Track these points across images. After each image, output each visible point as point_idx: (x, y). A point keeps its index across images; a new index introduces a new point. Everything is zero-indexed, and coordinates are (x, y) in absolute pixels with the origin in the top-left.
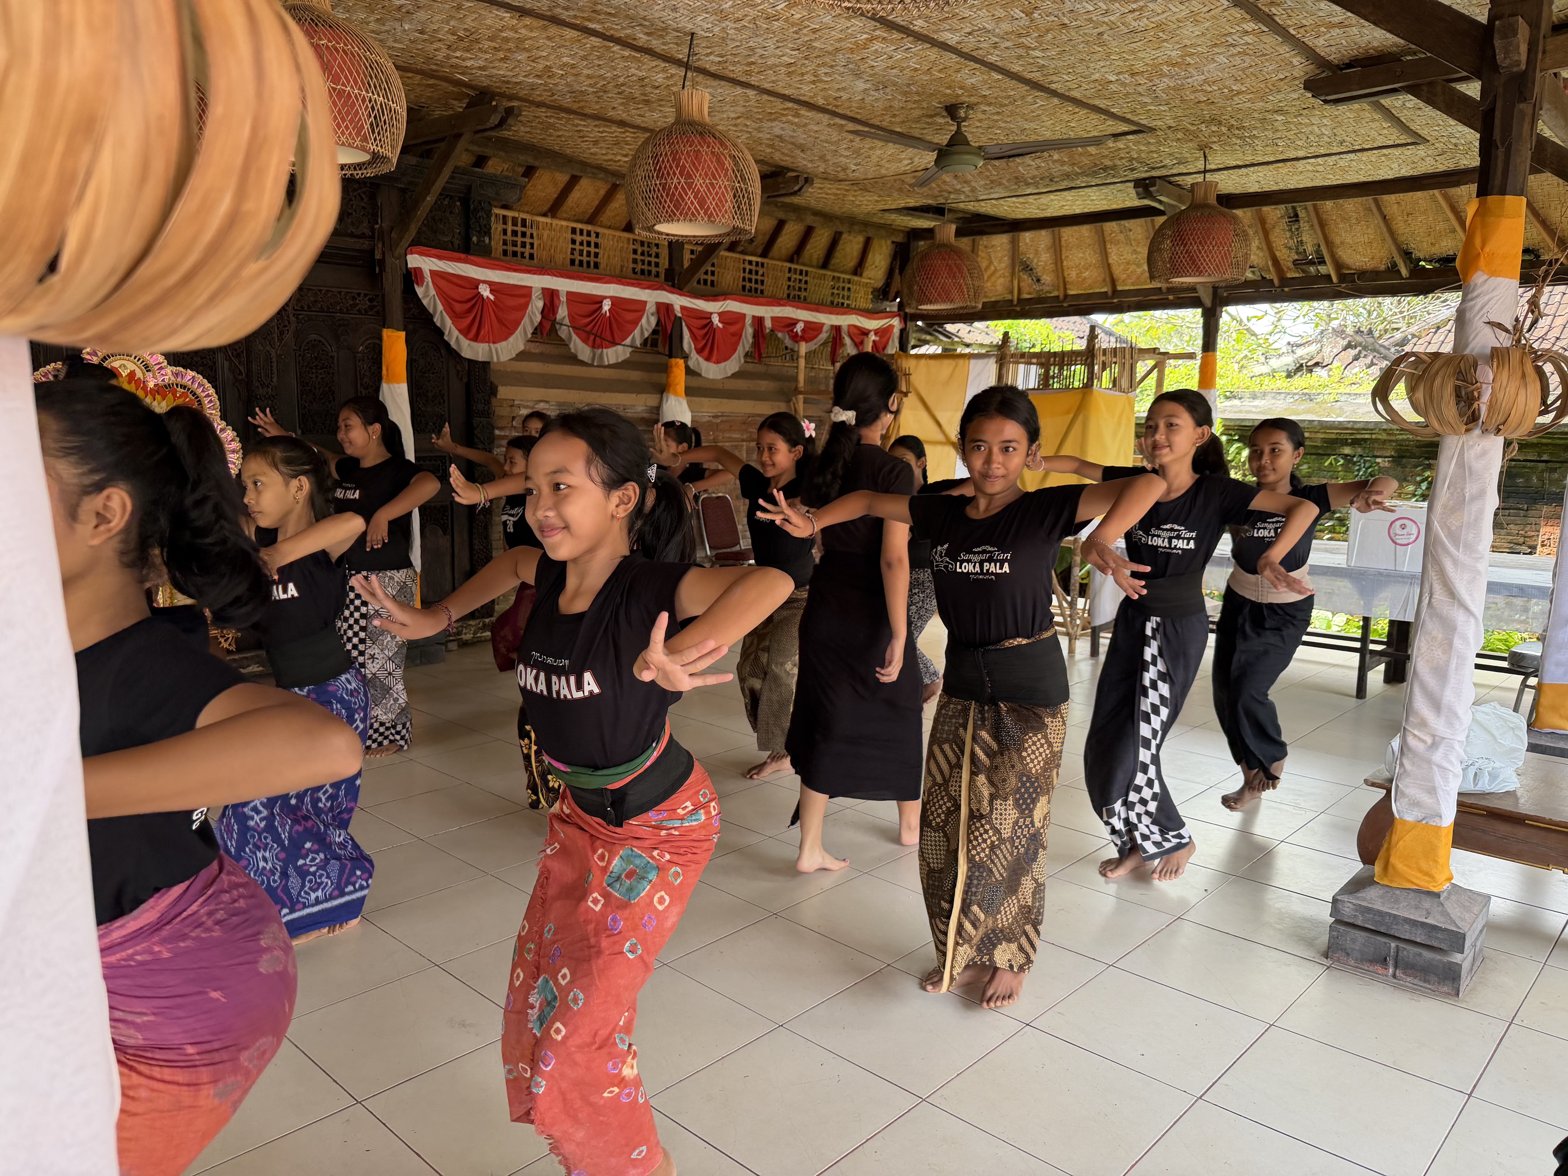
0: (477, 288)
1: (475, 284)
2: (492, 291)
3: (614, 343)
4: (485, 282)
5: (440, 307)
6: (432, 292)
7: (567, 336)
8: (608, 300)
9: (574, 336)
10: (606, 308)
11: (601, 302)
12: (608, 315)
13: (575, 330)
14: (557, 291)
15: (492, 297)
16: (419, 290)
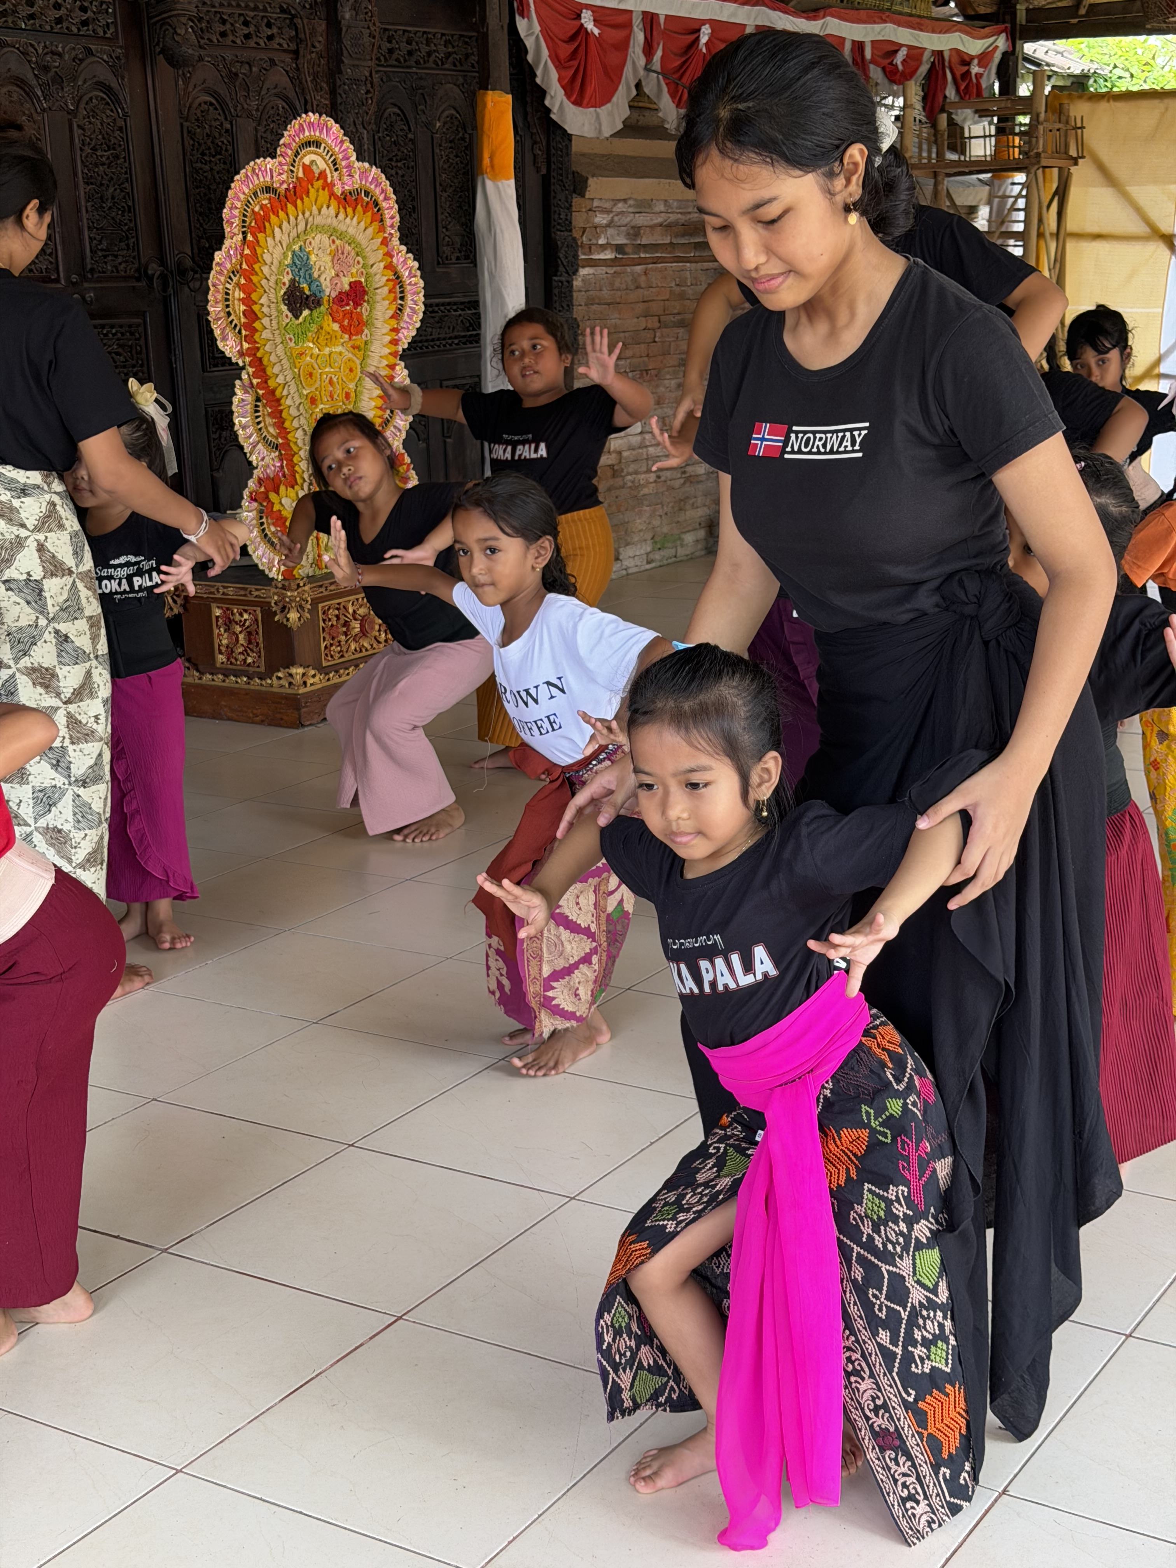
0: (579, 17)
1: (576, 10)
2: (596, 22)
4: (588, 7)
5: (545, 51)
6: (537, 28)
7: (655, 89)
8: (707, 26)
9: (665, 89)
10: (704, 39)
11: (699, 30)
12: (704, 50)
13: (665, 78)
14: (657, 15)
15: (596, 32)
16: (521, 24)
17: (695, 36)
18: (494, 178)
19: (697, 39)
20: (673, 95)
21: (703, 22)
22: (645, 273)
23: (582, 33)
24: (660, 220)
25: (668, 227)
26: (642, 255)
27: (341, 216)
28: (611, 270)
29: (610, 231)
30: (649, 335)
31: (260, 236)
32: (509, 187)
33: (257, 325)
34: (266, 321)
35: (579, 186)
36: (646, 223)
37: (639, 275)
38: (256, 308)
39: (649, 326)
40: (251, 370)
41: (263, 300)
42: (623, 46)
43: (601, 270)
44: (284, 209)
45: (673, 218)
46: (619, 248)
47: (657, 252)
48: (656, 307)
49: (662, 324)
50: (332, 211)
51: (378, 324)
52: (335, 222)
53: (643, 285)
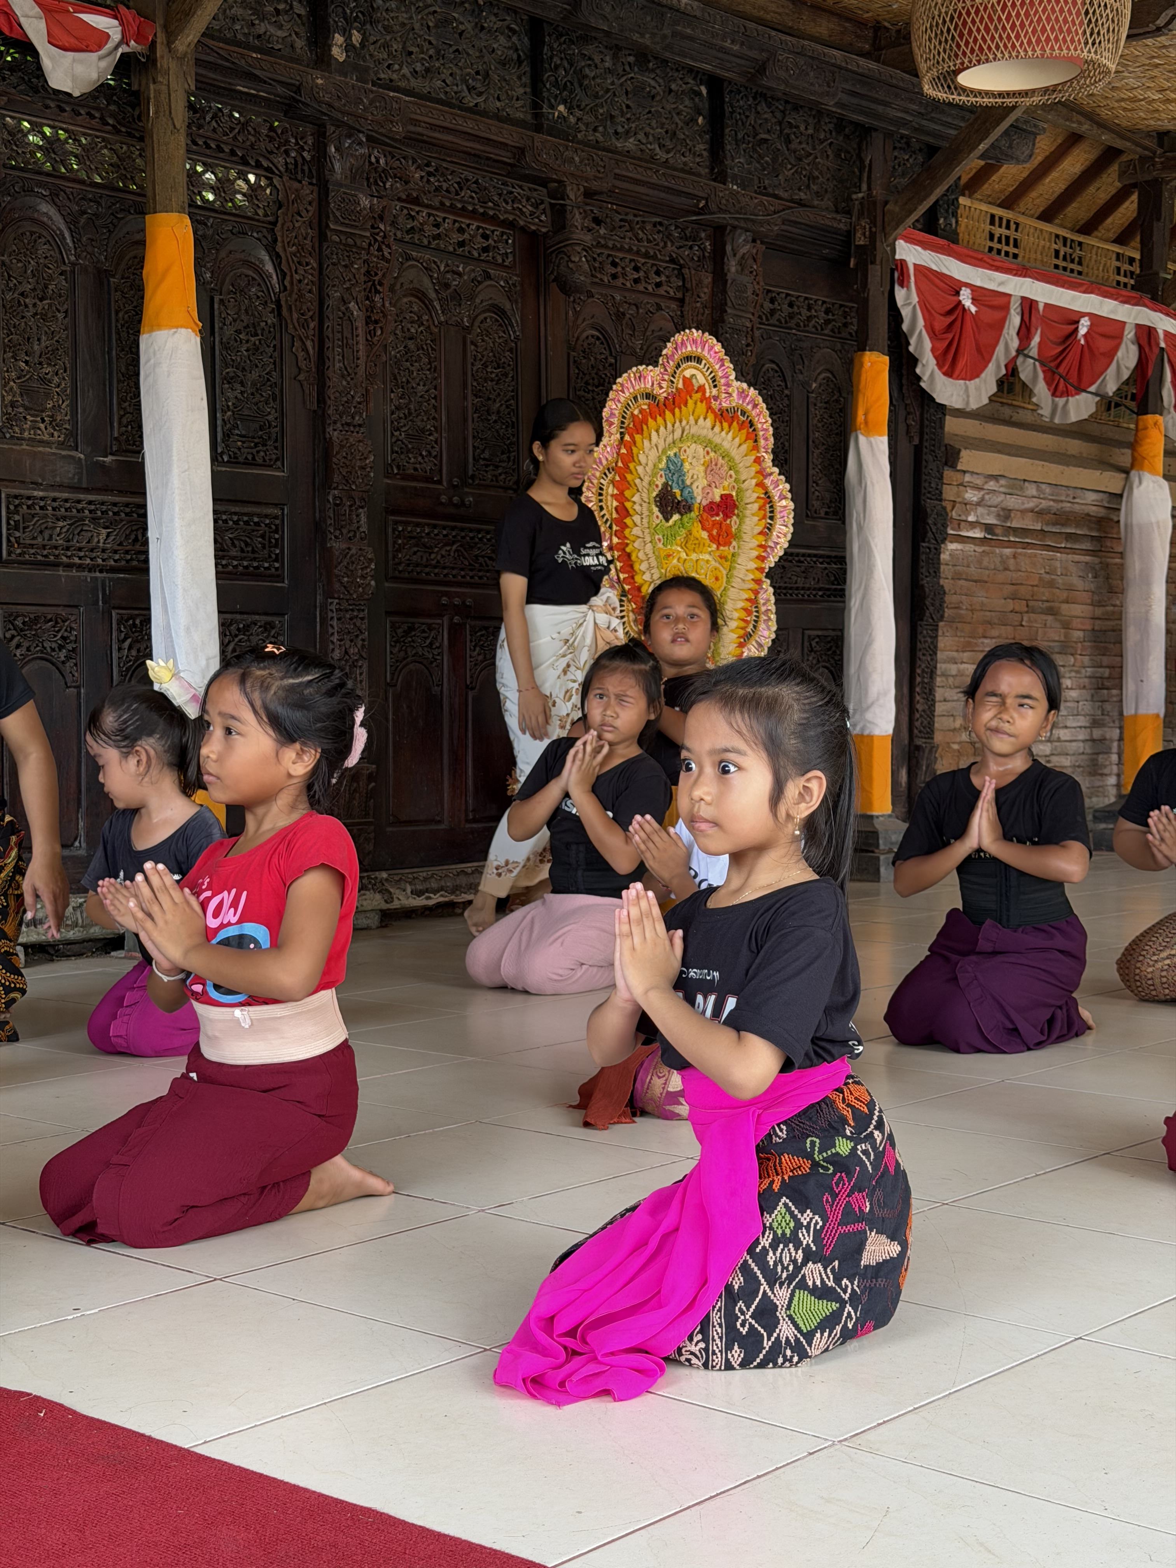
0: (958, 293)
1: (955, 287)
2: (974, 301)
3: (1080, 389)
4: (967, 285)
5: (921, 322)
6: (915, 299)
7: (1031, 375)
8: (1087, 318)
9: (1041, 375)
10: (1083, 331)
11: (1078, 322)
12: (1082, 342)
13: (1042, 364)
14: (1037, 302)
15: (973, 309)
16: (900, 294)
17: (1073, 327)
18: (867, 434)
19: (1076, 330)
20: (1048, 383)
21: (1084, 315)
22: (1015, 557)
23: (960, 307)
24: (1030, 505)
25: (1039, 513)
26: (1012, 539)
27: (717, 429)
28: (979, 549)
29: (980, 510)
30: (1017, 617)
31: (638, 437)
32: (882, 443)
33: (628, 521)
34: (637, 518)
35: (951, 458)
36: (1017, 507)
37: (1008, 557)
38: (628, 505)
39: (1017, 609)
40: (619, 565)
41: (636, 498)
42: (999, 326)
43: (969, 547)
44: (662, 414)
45: (1044, 504)
46: (989, 528)
47: (1027, 537)
48: (1023, 591)
49: (1030, 610)
50: (709, 422)
51: (746, 537)
52: (710, 434)
53: (1012, 568)
